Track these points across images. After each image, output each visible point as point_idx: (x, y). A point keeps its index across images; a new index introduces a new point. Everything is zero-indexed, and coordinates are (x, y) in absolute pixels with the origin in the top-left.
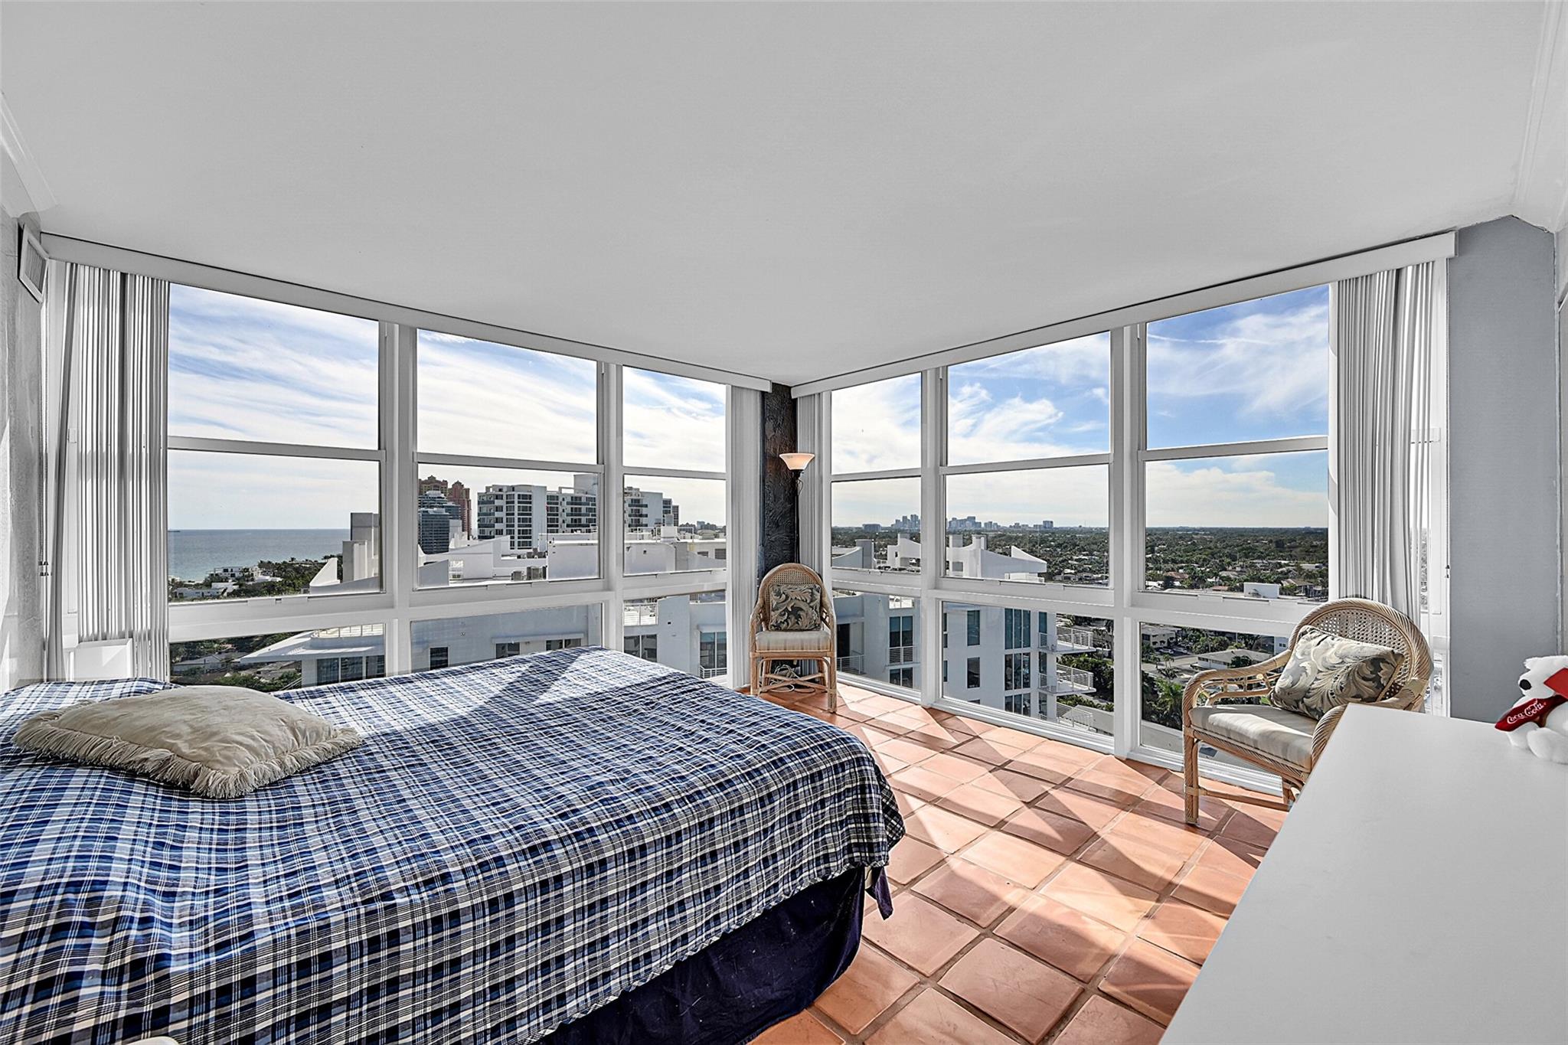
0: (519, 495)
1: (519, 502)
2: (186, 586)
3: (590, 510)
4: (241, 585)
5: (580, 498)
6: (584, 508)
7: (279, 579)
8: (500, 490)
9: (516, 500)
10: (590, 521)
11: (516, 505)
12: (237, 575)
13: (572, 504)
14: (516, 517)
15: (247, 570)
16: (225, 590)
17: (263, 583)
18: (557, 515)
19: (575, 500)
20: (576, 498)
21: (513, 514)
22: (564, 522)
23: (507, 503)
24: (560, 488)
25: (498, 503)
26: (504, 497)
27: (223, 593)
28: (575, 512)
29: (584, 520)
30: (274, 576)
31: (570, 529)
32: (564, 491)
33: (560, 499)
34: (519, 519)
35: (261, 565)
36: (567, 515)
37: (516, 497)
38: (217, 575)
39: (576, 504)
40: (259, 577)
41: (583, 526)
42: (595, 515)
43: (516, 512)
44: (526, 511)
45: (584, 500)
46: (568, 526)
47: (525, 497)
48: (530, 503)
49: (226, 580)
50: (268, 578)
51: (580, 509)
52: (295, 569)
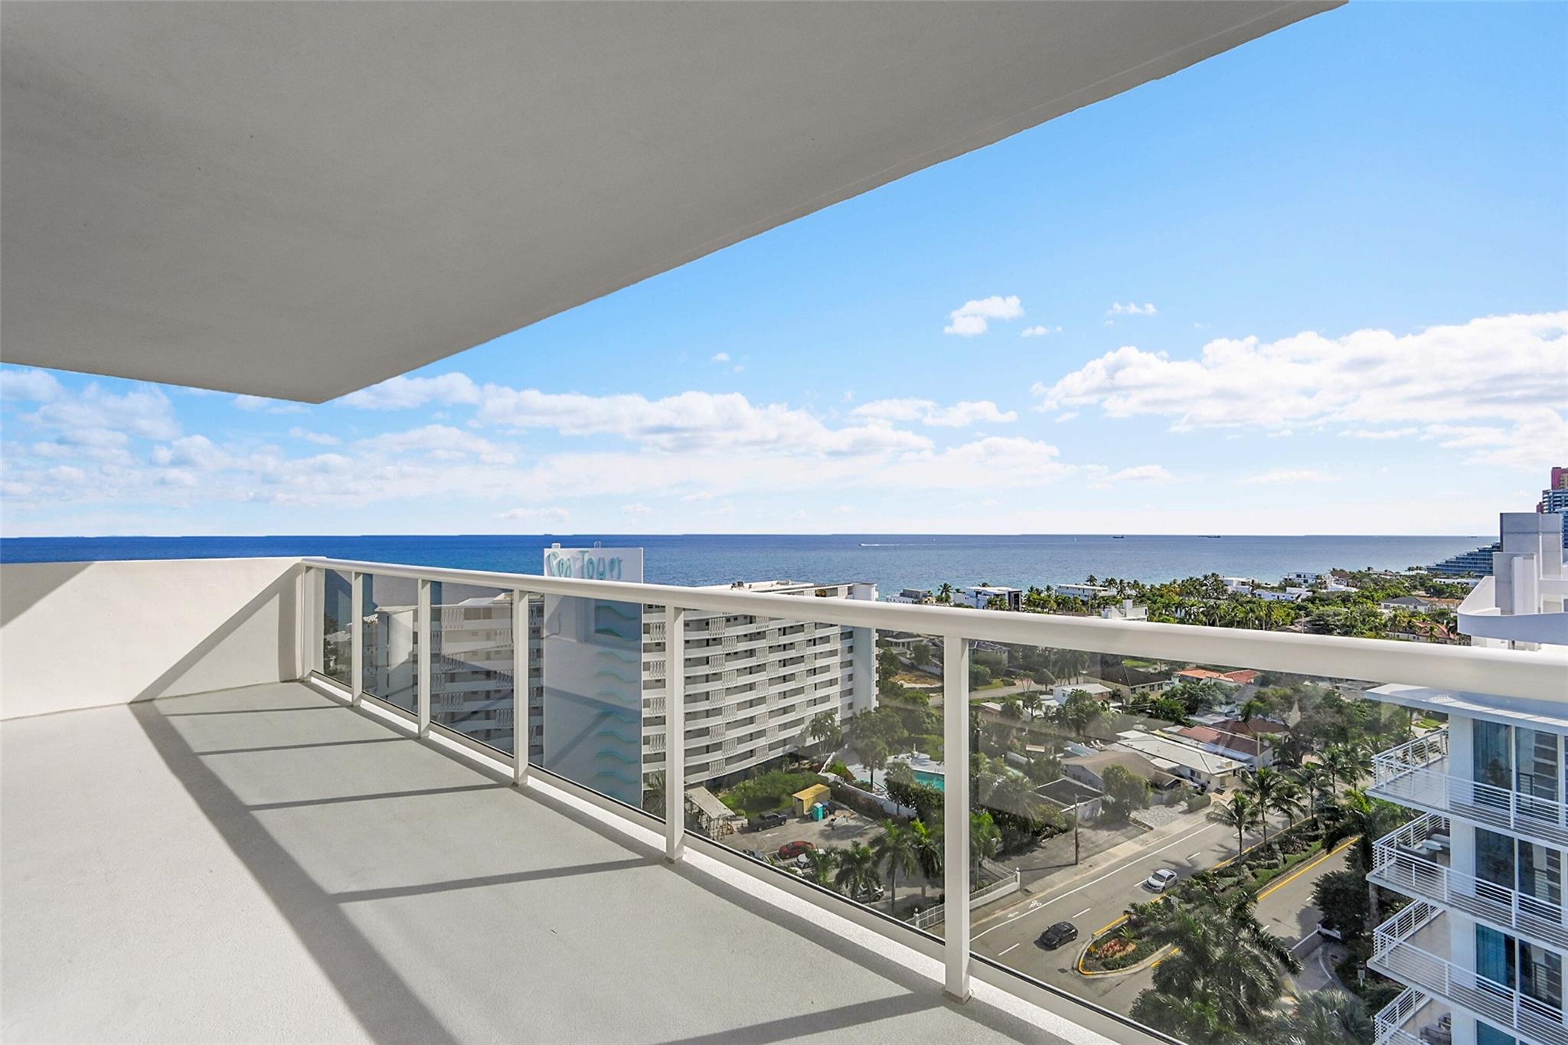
2: (1263, 588)
4: (1314, 592)
7: (1354, 590)
12: (1310, 581)
15: (1318, 577)
16: (1299, 596)
17: (1337, 592)
27: (1297, 598)
30: (1348, 586)
35: (1334, 572)
38: (1290, 579)
40: (1334, 586)
49: (1300, 585)
50: (1342, 588)
52: (1372, 580)
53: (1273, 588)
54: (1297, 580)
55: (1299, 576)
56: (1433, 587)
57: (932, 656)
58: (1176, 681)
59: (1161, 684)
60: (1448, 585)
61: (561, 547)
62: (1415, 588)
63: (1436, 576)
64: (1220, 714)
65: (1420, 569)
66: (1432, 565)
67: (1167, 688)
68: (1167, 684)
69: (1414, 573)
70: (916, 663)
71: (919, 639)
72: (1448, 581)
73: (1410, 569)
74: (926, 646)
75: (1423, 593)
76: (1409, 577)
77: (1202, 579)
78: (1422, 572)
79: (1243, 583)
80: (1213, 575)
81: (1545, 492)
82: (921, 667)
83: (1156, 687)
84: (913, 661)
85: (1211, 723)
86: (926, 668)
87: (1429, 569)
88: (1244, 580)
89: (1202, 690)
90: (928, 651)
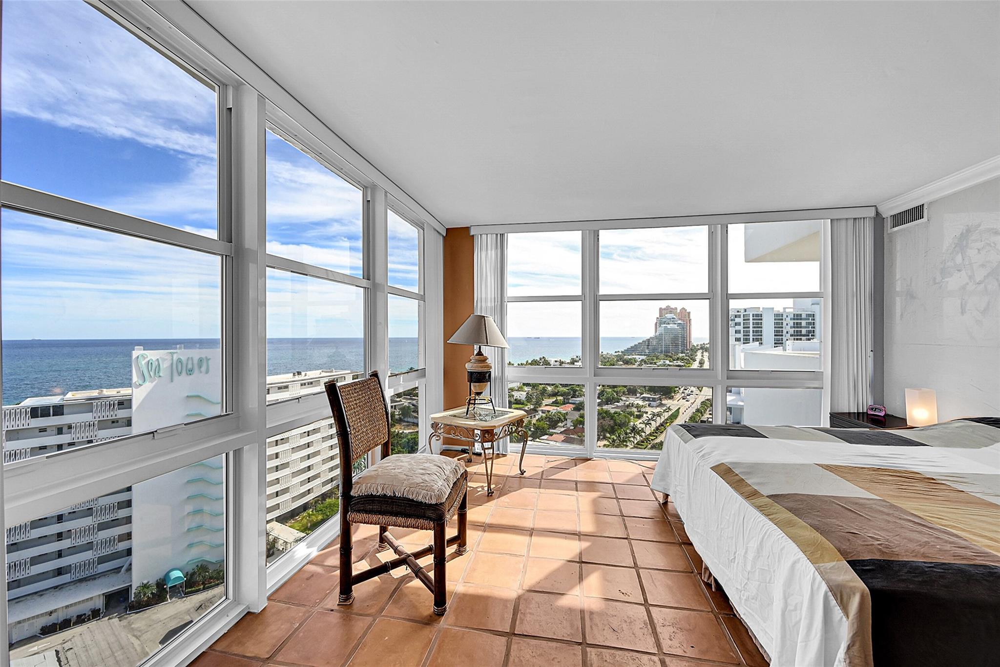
0: (753, 314)
1: (753, 319)
3: (809, 324)
5: (801, 315)
6: (804, 323)
8: (738, 312)
9: (751, 318)
10: (809, 332)
11: (751, 321)
13: (794, 319)
14: (751, 329)
18: (782, 327)
19: (798, 317)
20: (797, 315)
21: (749, 327)
22: (787, 332)
23: (744, 320)
24: (785, 308)
25: (737, 320)
26: (742, 316)
28: (797, 325)
29: (804, 331)
31: (793, 337)
32: (787, 310)
33: (785, 316)
34: (753, 331)
36: (791, 328)
37: (751, 316)
39: (797, 319)
41: (804, 336)
42: (814, 328)
43: (751, 326)
44: (758, 325)
45: (804, 316)
46: (791, 335)
47: (757, 315)
48: (761, 319)
51: (801, 323)
52: (604, 357)
53: (568, 363)
54: (578, 359)
55: (577, 357)
56: (625, 360)
57: (413, 412)
58: (540, 413)
59: (535, 415)
60: (630, 359)
61: (144, 350)
62: (618, 361)
63: (625, 355)
64: (561, 427)
65: (618, 352)
66: (623, 351)
67: (537, 417)
68: (537, 415)
69: (617, 354)
70: (402, 418)
71: (401, 403)
72: (630, 357)
73: (616, 352)
74: (409, 407)
75: (622, 363)
76: (616, 356)
77: (539, 359)
78: (620, 353)
79: (556, 361)
80: (543, 357)
81: (657, 318)
82: (406, 419)
83: (533, 417)
84: (400, 416)
85: (559, 432)
86: (409, 420)
87: (622, 352)
88: (556, 360)
89: (554, 415)
90: (410, 409)
